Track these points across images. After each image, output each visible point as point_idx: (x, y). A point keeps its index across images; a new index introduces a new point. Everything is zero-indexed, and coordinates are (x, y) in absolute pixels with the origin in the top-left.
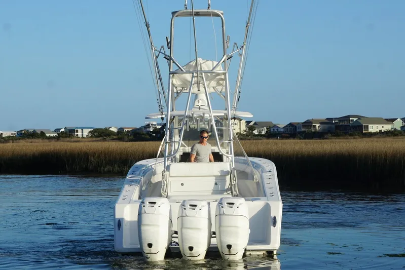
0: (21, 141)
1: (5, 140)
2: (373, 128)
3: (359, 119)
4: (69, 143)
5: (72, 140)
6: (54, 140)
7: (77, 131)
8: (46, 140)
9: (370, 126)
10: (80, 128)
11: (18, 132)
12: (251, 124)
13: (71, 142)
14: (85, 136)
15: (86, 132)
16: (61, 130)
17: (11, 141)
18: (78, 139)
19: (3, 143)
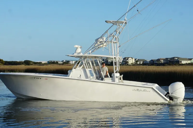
0: (49, 65)
1: (43, 65)
2: (184, 62)
3: (178, 58)
4: (67, 66)
5: (68, 65)
6: (61, 65)
7: (70, 61)
8: (59, 65)
9: (182, 61)
10: (71, 60)
11: (48, 62)
12: (137, 60)
13: (68, 66)
14: (73, 63)
15: (73, 62)
16: (64, 61)
17: (45, 65)
18: (70, 65)
19: (42, 65)
